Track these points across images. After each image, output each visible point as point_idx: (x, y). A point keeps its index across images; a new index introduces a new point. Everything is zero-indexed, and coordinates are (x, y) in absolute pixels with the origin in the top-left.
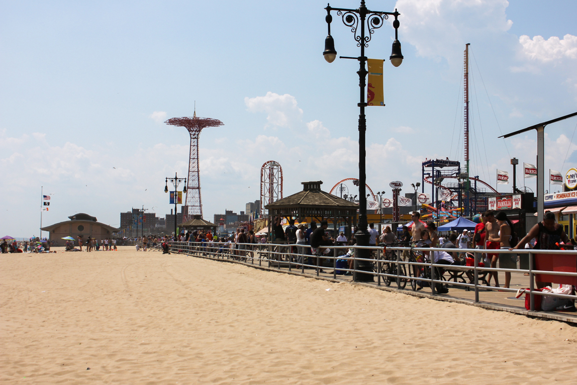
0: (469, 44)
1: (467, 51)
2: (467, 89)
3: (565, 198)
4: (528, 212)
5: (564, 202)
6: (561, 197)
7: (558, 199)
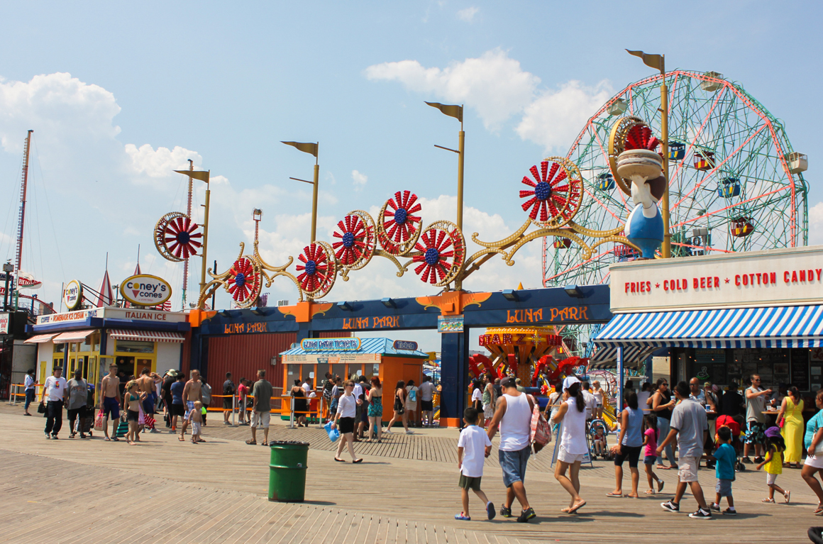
0: (32, 131)
1: (28, 139)
2: (25, 186)
3: (62, 321)
4: (18, 339)
5: (59, 327)
6: (58, 319)
7: (55, 322)
